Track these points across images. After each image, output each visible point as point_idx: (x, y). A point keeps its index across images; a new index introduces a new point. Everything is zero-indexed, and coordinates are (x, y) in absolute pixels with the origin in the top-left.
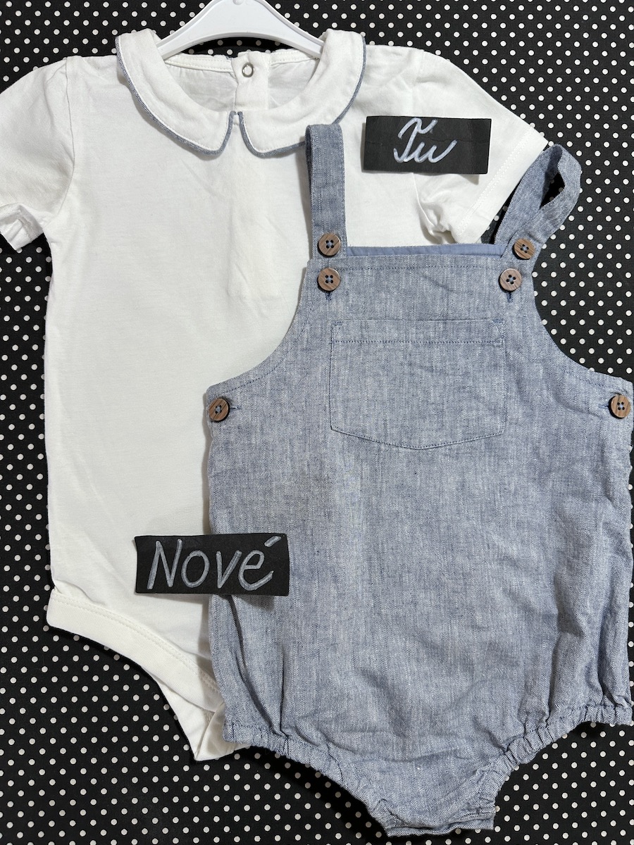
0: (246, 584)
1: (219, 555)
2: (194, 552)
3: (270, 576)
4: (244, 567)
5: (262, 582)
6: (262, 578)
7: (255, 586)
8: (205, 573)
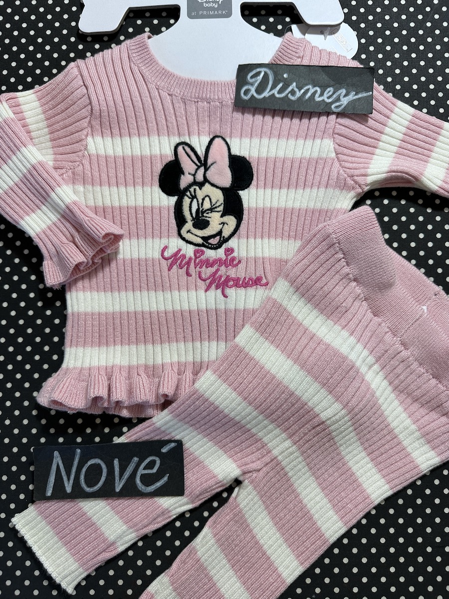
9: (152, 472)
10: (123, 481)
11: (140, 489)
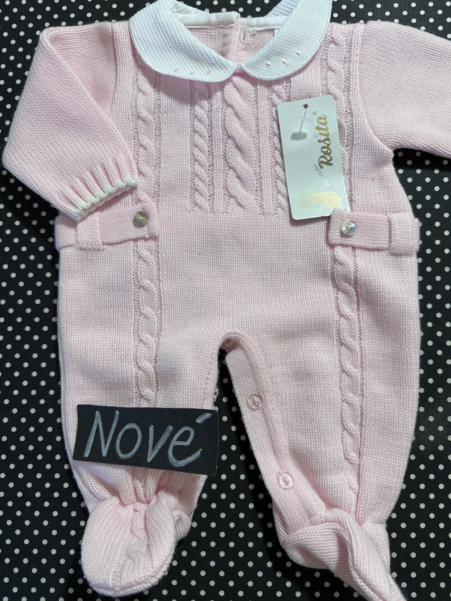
0: (175, 461)
1: (151, 429)
2: (129, 424)
3: (198, 454)
4: (175, 442)
5: (190, 459)
6: (190, 454)
7: (183, 463)
8: (137, 446)
9: (185, 445)
10: (155, 452)
11: (171, 462)
